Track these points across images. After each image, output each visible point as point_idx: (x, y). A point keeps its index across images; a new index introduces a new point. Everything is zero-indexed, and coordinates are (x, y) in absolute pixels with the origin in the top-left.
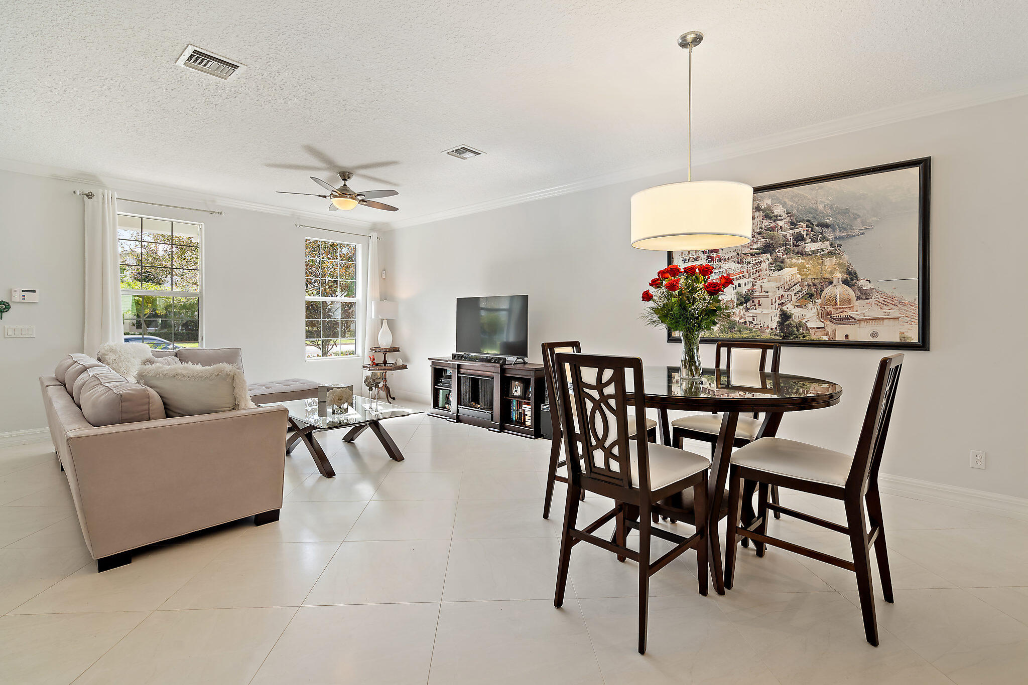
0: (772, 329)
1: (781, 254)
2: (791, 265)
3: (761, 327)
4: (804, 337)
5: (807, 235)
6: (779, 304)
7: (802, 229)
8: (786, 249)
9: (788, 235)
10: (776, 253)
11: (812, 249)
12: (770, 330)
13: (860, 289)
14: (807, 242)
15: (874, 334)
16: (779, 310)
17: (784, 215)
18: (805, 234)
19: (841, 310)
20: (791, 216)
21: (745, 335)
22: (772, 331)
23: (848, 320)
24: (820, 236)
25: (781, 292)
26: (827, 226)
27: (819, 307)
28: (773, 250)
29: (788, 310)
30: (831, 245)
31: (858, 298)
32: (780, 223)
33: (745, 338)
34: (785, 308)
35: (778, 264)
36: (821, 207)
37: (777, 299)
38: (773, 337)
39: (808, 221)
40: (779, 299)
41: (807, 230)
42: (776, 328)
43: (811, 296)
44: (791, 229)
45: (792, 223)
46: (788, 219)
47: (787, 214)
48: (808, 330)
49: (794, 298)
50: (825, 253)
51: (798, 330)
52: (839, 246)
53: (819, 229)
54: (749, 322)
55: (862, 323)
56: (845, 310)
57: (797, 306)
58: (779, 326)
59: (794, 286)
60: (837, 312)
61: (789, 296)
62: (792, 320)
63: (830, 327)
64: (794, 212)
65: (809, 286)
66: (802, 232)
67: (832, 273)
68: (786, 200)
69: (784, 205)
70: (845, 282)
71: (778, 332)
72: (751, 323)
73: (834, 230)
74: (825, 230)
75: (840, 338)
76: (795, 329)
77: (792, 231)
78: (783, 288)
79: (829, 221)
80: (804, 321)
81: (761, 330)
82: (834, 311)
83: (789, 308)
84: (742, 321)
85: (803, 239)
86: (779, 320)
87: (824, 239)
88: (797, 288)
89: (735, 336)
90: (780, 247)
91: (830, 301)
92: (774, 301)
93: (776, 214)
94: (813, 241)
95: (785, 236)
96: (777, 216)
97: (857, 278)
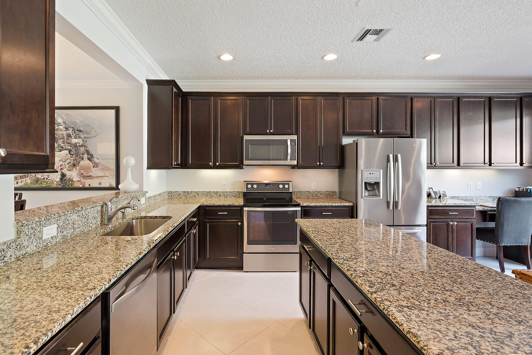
0: (57, 182)
1: (61, 143)
2: (66, 149)
3: (52, 181)
4: (72, 185)
5: (72, 135)
6: (60, 169)
7: (70, 132)
8: (63, 141)
9: (64, 134)
10: (59, 143)
11: (75, 142)
12: (56, 182)
13: (94, 163)
14: (72, 138)
15: (100, 184)
16: (60, 172)
17: (62, 124)
18: (71, 134)
19: (87, 172)
20: (65, 124)
21: (44, 185)
22: (57, 183)
23: (90, 177)
24: (78, 136)
25: (61, 163)
26: (81, 131)
27: (78, 171)
28: (57, 141)
29: (64, 172)
30: (83, 140)
31: (94, 167)
32: (61, 127)
33: (44, 187)
34: (63, 171)
35: (59, 148)
36: (78, 122)
37: (59, 166)
38: (58, 186)
39: (73, 128)
40: (60, 166)
41: (73, 132)
43: (74, 165)
44: (65, 131)
45: (66, 128)
46: (64, 126)
47: (64, 123)
48: (73, 182)
49: (67, 166)
50: (80, 144)
51: (69, 182)
52: (86, 141)
53: (77, 132)
54: (46, 178)
55: (96, 179)
56: (89, 172)
57: (69, 170)
58: (60, 180)
59: (67, 160)
60: (86, 173)
61: (65, 165)
62: (67, 177)
63: (83, 180)
64: (67, 122)
65: (74, 160)
67: (83, 154)
68: (63, 116)
69: (62, 118)
70: (89, 159)
71: (60, 183)
72: (47, 179)
73: (84, 134)
74: (80, 133)
75: (87, 186)
76: (68, 182)
77: (66, 132)
78: (62, 160)
79: (82, 129)
80: (72, 178)
81: (52, 182)
82: (84, 173)
83: (65, 171)
84: (43, 178)
85: (71, 137)
86: (61, 177)
87: (80, 137)
88: (68, 161)
89: (39, 186)
90: (60, 139)
91: (83, 168)
93: (58, 122)
94: (75, 138)
95: (63, 134)
96: (59, 123)
97: (93, 157)
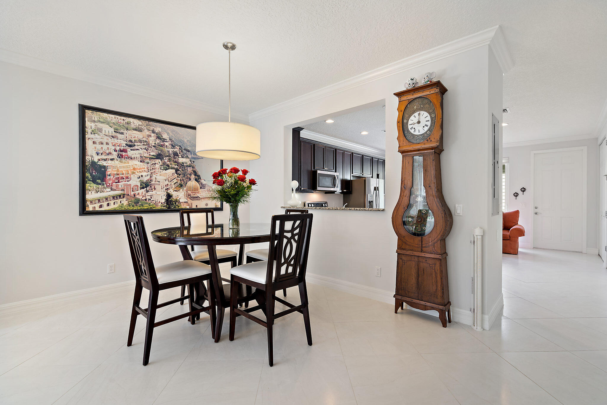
0: (162, 203)
1: (167, 161)
2: (172, 168)
3: (156, 202)
4: (178, 207)
5: (179, 153)
6: (166, 189)
7: (177, 150)
8: (169, 159)
9: (170, 151)
10: (164, 160)
11: (182, 161)
12: (161, 204)
13: (202, 184)
14: (179, 157)
15: (207, 205)
16: (166, 192)
17: (168, 140)
18: (178, 152)
19: (194, 193)
20: (172, 141)
21: (146, 207)
22: (162, 204)
23: (197, 198)
24: (185, 155)
25: (167, 182)
26: (189, 151)
27: (185, 191)
28: (162, 158)
29: (170, 192)
30: (190, 161)
31: (201, 188)
32: (166, 144)
33: (146, 209)
34: (169, 191)
35: (165, 166)
36: (185, 141)
37: (165, 186)
38: (163, 208)
39: (180, 146)
40: (166, 186)
41: (180, 151)
42: (164, 203)
43: (181, 186)
44: (172, 148)
45: (172, 145)
46: (170, 142)
47: (170, 139)
48: (180, 203)
49: (174, 186)
50: (188, 164)
51: (175, 204)
52: (194, 162)
53: (185, 152)
54: (149, 199)
55: (203, 200)
56: (196, 193)
57: (175, 191)
58: (166, 201)
59: (172, 180)
60: (193, 194)
61: (171, 185)
62: (173, 198)
63: (190, 201)
64: (173, 139)
65: (181, 180)
66: (177, 151)
67: (190, 175)
68: (169, 132)
69: (168, 134)
70: (196, 180)
71: (165, 205)
72: (149, 200)
73: (191, 154)
74: (187, 152)
75: (194, 207)
76: (174, 203)
77: (172, 150)
78: (168, 180)
79: (189, 149)
80: (178, 199)
81: (156, 204)
82: (191, 194)
83: (171, 191)
84: (144, 198)
85: (178, 155)
86: (166, 198)
87: (187, 157)
88: (175, 181)
89: (139, 208)
90: (166, 157)
91: (189, 189)
92: (163, 187)
93: (164, 138)
94: (182, 157)
95: (169, 152)
96: (164, 139)
97: (200, 178)
